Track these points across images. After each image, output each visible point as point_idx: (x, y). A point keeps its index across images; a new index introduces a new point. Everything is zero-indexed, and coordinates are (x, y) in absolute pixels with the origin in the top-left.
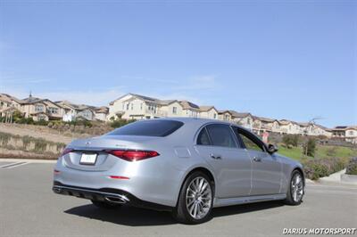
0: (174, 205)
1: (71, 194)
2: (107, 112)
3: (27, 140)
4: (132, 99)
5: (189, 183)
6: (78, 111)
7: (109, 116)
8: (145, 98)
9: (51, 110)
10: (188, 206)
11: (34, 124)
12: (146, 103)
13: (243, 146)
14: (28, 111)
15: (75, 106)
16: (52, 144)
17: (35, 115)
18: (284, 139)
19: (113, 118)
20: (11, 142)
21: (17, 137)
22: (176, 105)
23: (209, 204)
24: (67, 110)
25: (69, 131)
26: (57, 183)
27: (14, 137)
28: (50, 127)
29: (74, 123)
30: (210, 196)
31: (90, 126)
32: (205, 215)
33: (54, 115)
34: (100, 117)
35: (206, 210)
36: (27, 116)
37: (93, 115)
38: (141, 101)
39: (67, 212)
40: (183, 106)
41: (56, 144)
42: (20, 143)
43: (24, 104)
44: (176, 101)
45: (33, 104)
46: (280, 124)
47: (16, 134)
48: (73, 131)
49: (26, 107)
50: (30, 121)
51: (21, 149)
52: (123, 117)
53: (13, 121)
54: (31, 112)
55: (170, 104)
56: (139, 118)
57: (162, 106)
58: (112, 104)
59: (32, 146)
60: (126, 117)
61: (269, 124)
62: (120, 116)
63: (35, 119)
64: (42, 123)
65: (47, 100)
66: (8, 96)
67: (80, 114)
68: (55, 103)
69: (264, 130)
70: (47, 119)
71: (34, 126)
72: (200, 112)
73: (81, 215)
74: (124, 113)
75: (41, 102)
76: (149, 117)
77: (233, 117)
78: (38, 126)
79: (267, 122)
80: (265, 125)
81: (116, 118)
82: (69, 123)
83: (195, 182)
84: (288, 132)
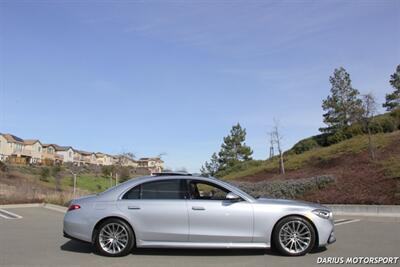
0: (90, 241)
18: (101, 170)
40: (7, 139)
46: (97, 157)
61: (88, 157)
69: (84, 162)
72: (25, 145)
77: (56, 151)
79: (86, 155)
80: (85, 158)
84: (104, 164)
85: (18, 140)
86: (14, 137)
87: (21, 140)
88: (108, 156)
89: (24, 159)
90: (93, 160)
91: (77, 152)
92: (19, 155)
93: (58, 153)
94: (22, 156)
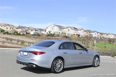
0: (50, 68)
1: (21, 64)
2: (45, 31)
3: (18, 41)
4: (54, 26)
5: (55, 61)
6: (36, 30)
7: (46, 32)
8: (58, 26)
9: (27, 30)
10: (55, 68)
11: (21, 35)
12: (59, 28)
13: (76, 49)
14: (19, 31)
15: (35, 29)
16: (26, 42)
17: (21, 32)
18: (108, 40)
19: (47, 33)
20: (13, 41)
21: (15, 40)
22: (69, 28)
23: (62, 67)
24: (32, 30)
25: (32, 38)
26: (17, 60)
27: (14, 40)
28: (26, 36)
29: (34, 35)
30: (63, 65)
31: (39, 36)
32: (61, 71)
33: (28, 32)
34: (43, 32)
35: (61, 69)
36: (19, 33)
37: (41, 32)
38: (57, 27)
39: (21, 69)
40: (72, 29)
41: (28, 42)
42: (16, 42)
43: (17, 28)
44: (69, 27)
45: (21, 28)
46: (107, 35)
47: (15, 39)
48: (34, 38)
49: (18, 29)
50: (19, 34)
51: (16, 44)
52: (51, 33)
53: (14, 34)
54: (20, 31)
55: (67, 28)
56: (57, 33)
57: (64, 29)
58: (47, 28)
59: (20, 43)
60: (52, 33)
61: (103, 35)
62: (50, 32)
63: (21, 33)
64: (23, 35)
65: (25, 27)
66: (12, 26)
67: (36, 31)
68: (28, 28)
69: (101, 37)
70: (25, 33)
71: (21, 36)
72: (78, 31)
73: (25, 70)
74: (51, 31)
75: (23, 27)
76: (60, 33)
77: (90, 32)
78: (22, 36)
79: (103, 34)
80: (102, 35)
81: (49, 33)
82: (32, 35)
83: (57, 61)
84: (111, 38)
85: (75, 29)
86: (74, 28)
87: (77, 29)
88: (113, 34)
89: (77, 36)
90: (105, 36)
91: (99, 33)
92: (76, 34)
93: (91, 33)
94: (77, 35)
